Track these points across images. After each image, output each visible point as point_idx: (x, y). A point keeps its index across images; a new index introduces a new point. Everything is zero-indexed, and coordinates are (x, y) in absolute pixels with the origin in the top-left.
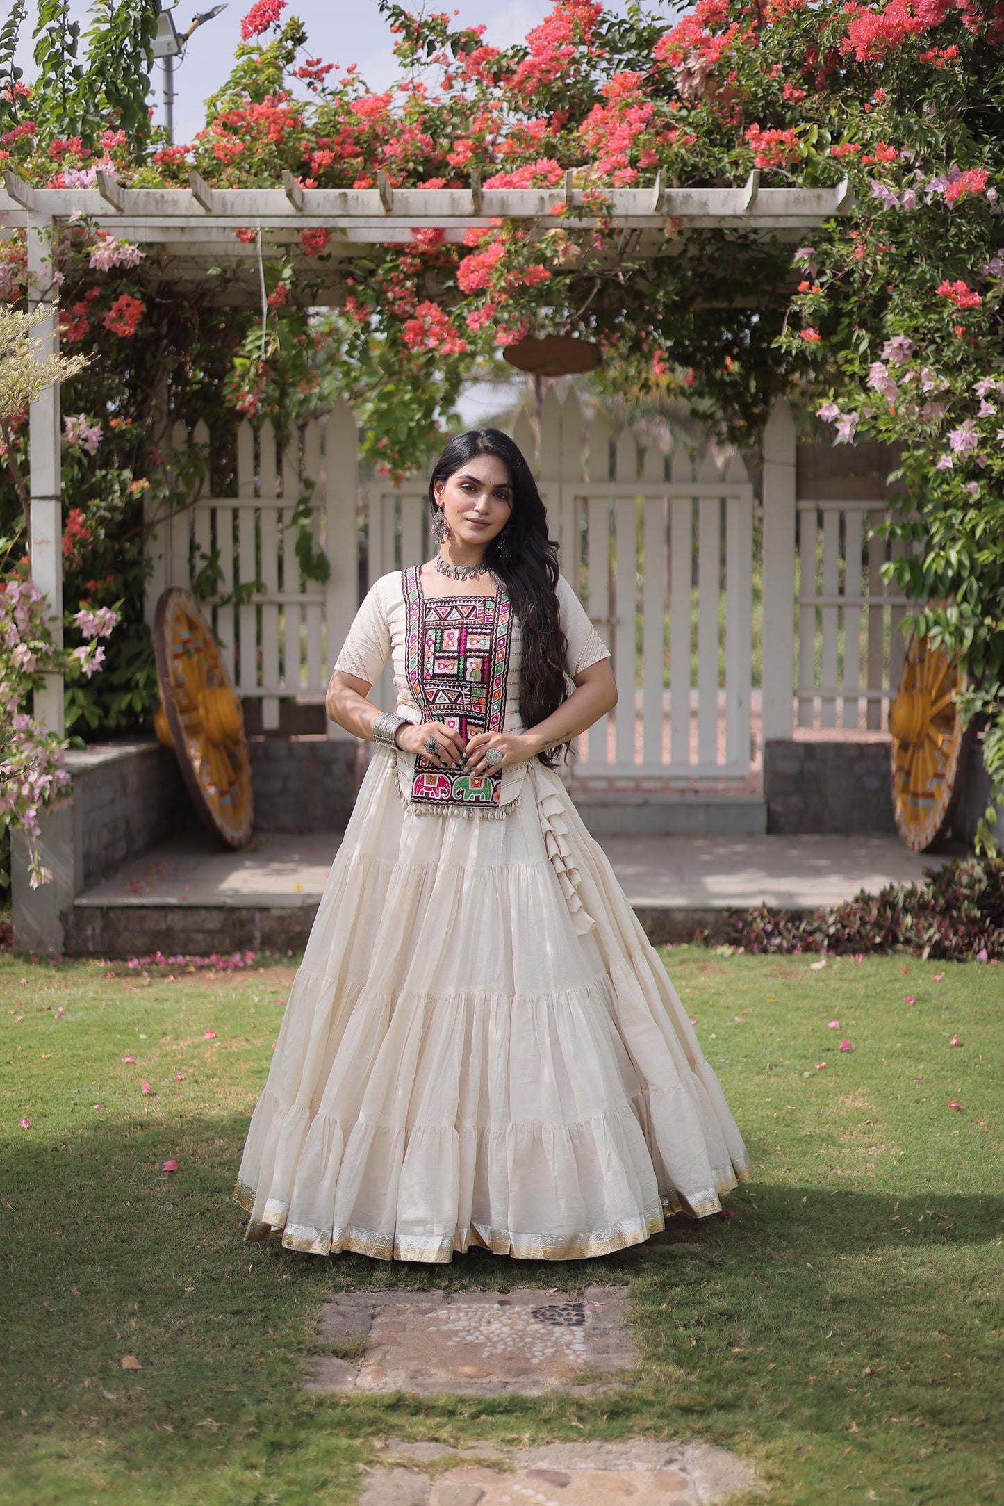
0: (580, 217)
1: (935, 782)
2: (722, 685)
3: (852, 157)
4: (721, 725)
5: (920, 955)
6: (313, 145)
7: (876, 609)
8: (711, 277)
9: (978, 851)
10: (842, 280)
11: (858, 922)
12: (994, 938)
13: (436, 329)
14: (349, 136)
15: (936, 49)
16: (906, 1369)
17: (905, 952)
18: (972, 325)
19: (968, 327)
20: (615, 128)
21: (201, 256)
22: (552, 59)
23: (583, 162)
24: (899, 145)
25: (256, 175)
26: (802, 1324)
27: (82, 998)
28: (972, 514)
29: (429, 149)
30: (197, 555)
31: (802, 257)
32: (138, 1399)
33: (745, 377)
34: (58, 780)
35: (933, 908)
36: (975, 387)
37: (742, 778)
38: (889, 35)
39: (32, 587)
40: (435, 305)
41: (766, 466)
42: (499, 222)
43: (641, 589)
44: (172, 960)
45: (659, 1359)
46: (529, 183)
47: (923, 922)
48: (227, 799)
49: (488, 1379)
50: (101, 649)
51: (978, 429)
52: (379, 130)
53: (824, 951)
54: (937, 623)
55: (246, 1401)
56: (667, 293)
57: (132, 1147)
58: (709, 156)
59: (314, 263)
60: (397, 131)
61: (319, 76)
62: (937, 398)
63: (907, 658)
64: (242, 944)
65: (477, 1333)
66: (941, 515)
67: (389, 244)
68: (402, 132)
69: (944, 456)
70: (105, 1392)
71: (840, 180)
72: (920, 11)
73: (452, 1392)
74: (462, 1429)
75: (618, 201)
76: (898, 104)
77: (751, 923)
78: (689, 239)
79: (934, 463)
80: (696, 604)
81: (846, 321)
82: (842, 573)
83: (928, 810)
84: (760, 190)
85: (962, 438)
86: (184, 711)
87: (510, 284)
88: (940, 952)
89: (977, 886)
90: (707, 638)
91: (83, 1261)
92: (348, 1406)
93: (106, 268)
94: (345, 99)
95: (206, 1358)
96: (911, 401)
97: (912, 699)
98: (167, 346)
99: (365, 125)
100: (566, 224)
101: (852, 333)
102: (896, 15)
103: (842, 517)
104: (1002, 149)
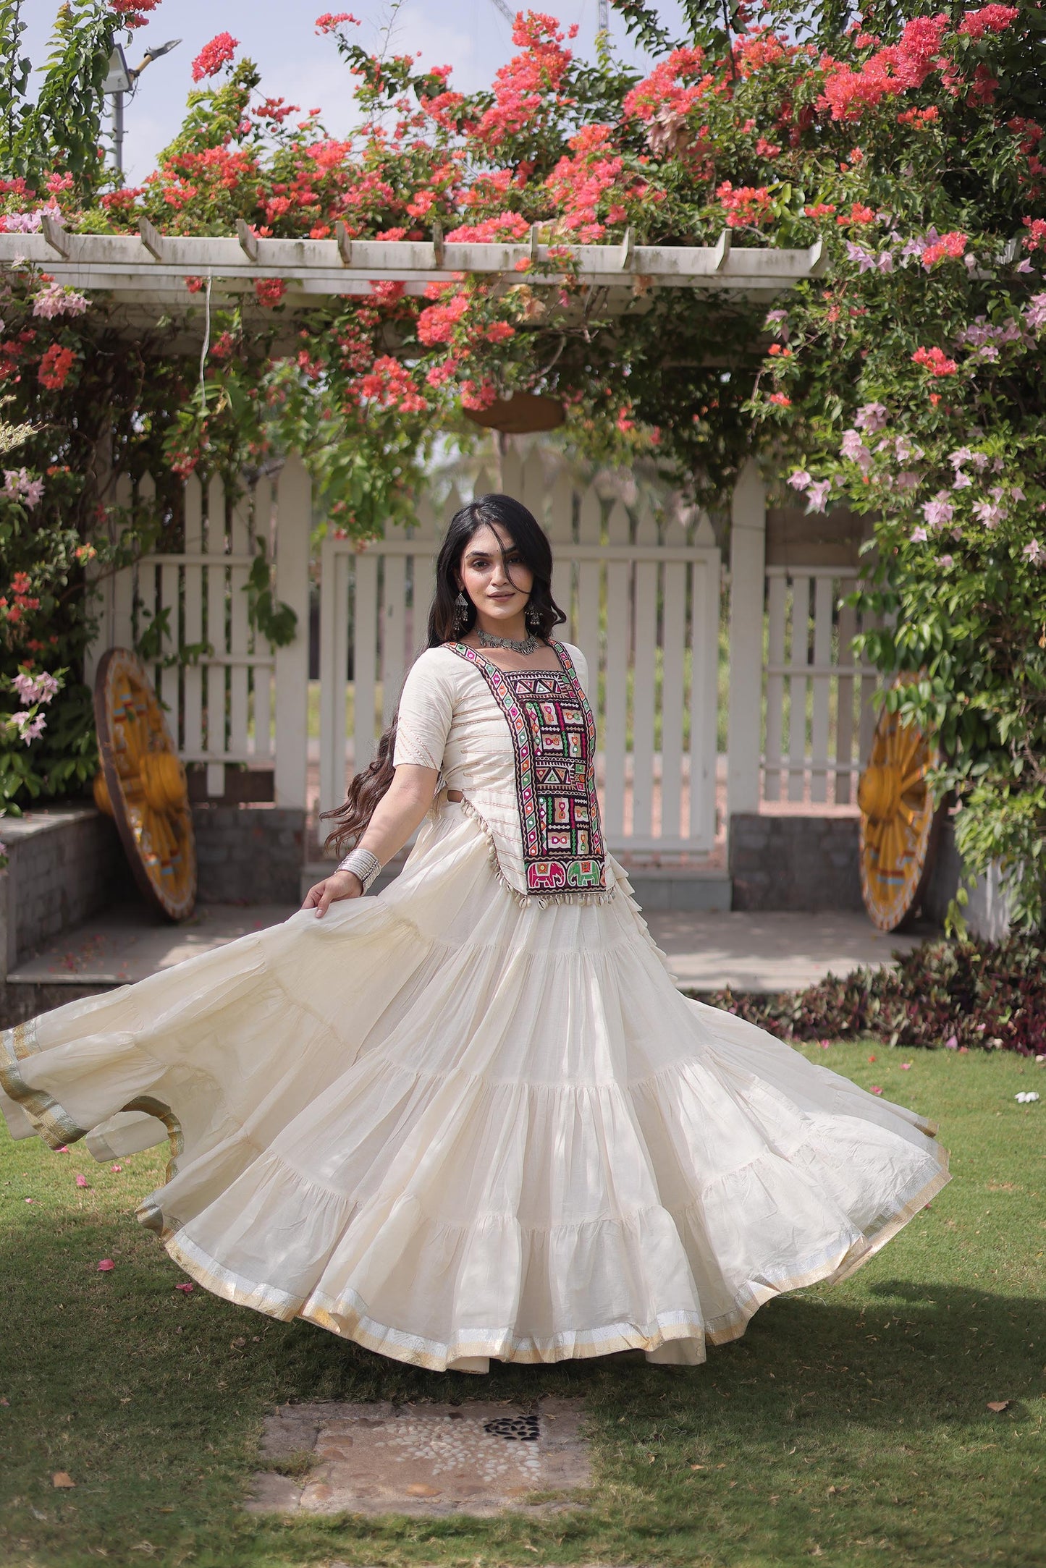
0: (546, 273)
1: (905, 860)
2: (686, 749)
3: (826, 218)
4: (686, 793)
5: (888, 1042)
6: (269, 191)
7: (845, 680)
8: (680, 335)
9: (948, 933)
10: (815, 344)
11: (825, 1007)
12: (964, 1025)
13: (394, 384)
14: (306, 183)
15: (915, 110)
16: (872, 1487)
17: (872, 1038)
18: (948, 393)
19: (944, 394)
20: (582, 182)
21: (149, 304)
22: (518, 108)
23: (549, 216)
24: (875, 206)
25: (209, 221)
26: (765, 1439)
28: (945, 587)
29: (390, 198)
30: (140, 611)
31: (774, 321)
32: (70, 1520)
33: (714, 438)
35: (902, 992)
36: (950, 457)
37: (706, 853)
38: (867, 94)
40: (394, 359)
41: (735, 532)
42: (461, 276)
43: (604, 646)
45: (616, 1478)
46: (493, 237)
47: (892, 1008)
48: (169, 870)
49: (438, 1498)
50: (42, 715)
51: (953, 501)
52: (337, 177)
54: (908, 699)
55: (184, 1522)
56: (634, 353)
57: (65, 1244)
58: (679, 213)
59: (267, 313)
60: (355, 178)
61: (278, 117)
62: (911, 468)
63: (877, 731)
65: (427, 1449)
66: (913, 587)
67: (347, 296)
68: (361, 180)
69: (918, 529)
70: (36, 1513)
71: (814, 241)
72: (899, 72)
73: (400, 1512)
74: (410, 1553)
75: (584, 257)
76: (875, 165)
78: (658, 298)
79: (908, 534)
80: (661, 663)
81: (818, 385)
82: (812, 633)
83: (897, 889)
84: (732, 249)
85: (937, 510)
86: (125, 777)
87: (472, 340)
88: (908, 1039)
89: (947, 971)
90: (672, 698)
91: (12, 1369)
92: (291, 1528)
93: (50, 316)
94: (303, 143)
95: (142, 1475)
96: (885, 470)
97: (882, 774)
98: (112, 395)
99: (323, 172)
100: (531, 280)
101: (824, 399)
102: (873, 73)
103: (813, 583)
104: (980, 213)
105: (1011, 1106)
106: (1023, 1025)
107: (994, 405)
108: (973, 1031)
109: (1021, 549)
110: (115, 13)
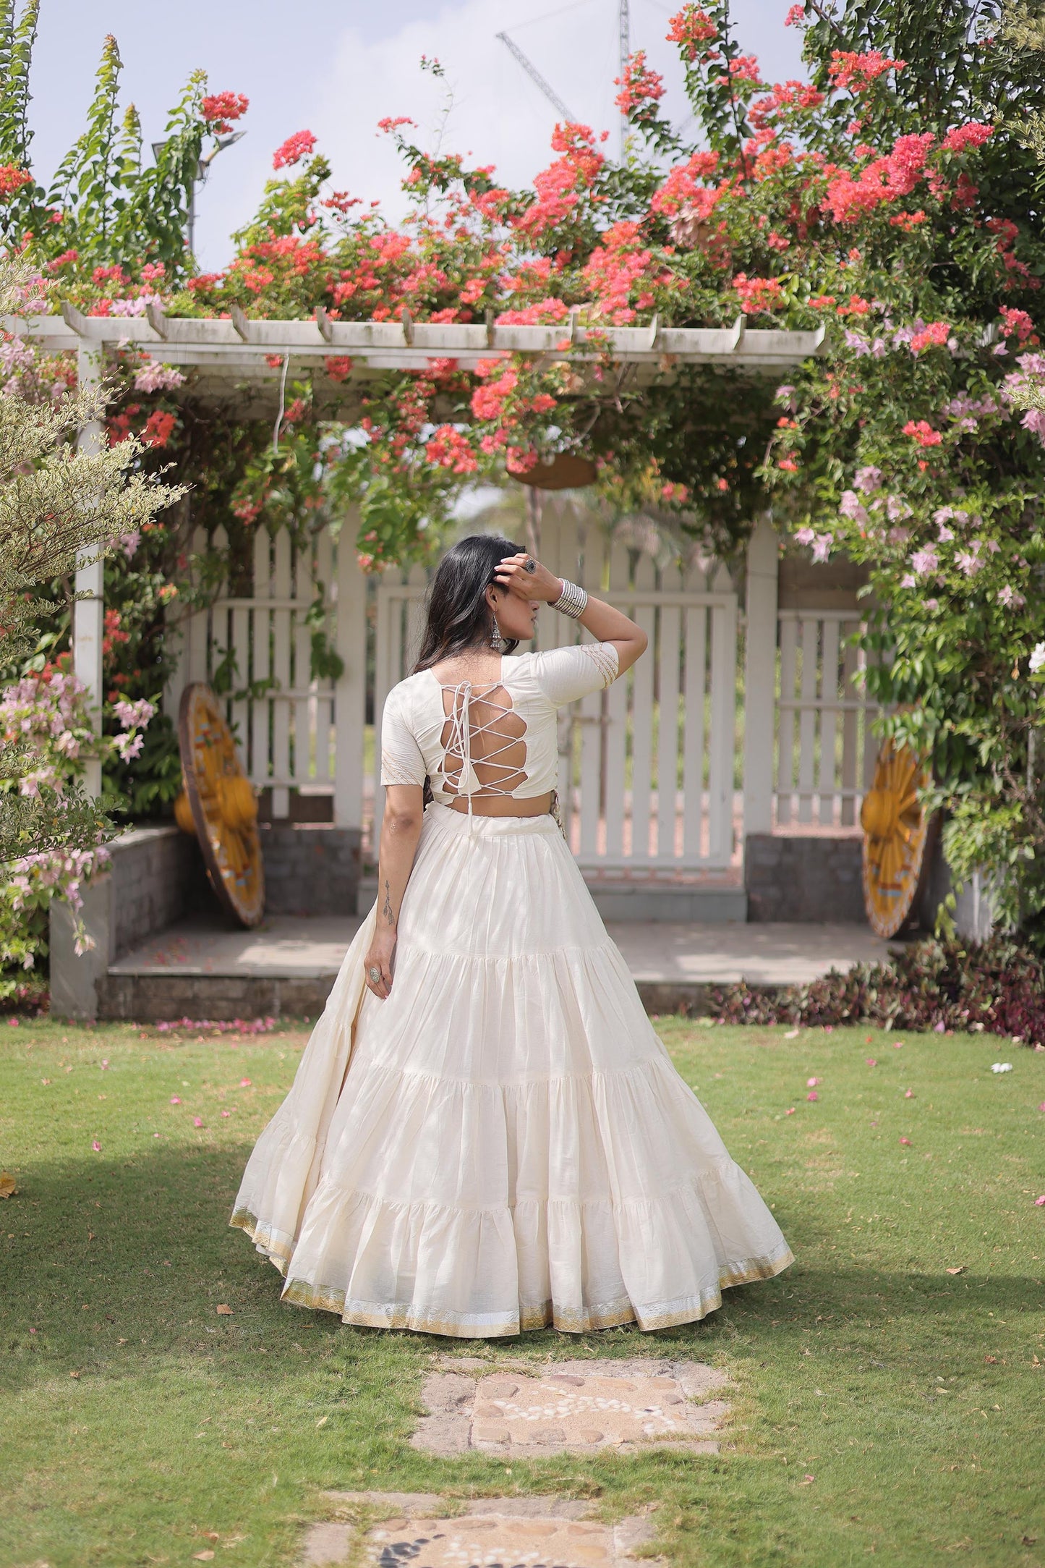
0: (584, 352)
1: (903, 874)
2: (706, 787)
3: (828, 308)
4: (705, 824)
5: (883, 1027)
6: (336, 277)
7: (850, 713)
8: (701, 403)
9: (938, 933)
10: (819, 416)
11: (828, 997)
12: (950, 1011)
14: (368, 269)
15: (905, 214)
17: (870, 1025)
18: (935, 459)
19: (931, 461)
20: (615, 273)
21: (230, 377)
22: (558, 206)
23: (586, 300)
24: (870, 297)
25: (284, 304)
27: (123, 1054)
28: (934, 627)
29: (443, 282)
30: (215, 650)
31: (784, 396)
32: (234, 1333)
33: (732, 494)
34: (100, 856)
35: (897, 985)
36: (935, 515)
37: (724, 870)
38: (863, 200)
39: (75, 680)
40: (443, 423)
41: (750, 579)
42: (509, 355)
44: (198, 1025)
46: (537, 321)
47: (887, 998)
48: (242, 882)
50: (140, 737)
51: (938, 552)
52: (397, 265)
53: (797, 1023)
54: (903, 726)
56: (660, 422)
57: (193, 1165)
58: (701, 299)
59: (334, 383)
61: (343, 208)
62: (902, 524)
63: (879, 758)
64: (263, 1011)
66: (905, 627)
67: (406, 371)
68: (419, 268)
69: (908, 576)
70: (207, 1328)
71: (818, 327)
72: (892, 182)
75: (618, 338)
76: (871, 260)
77: (731, 997)
78: (682, 373)
79: (899, 581)
80: (683, 708)
81: (823, 451)
83: (896, 900)
84: (748, 331)
85: (924, 560)
86: (205, 797)
87: (519, 410)
88: (901, 1024)
89: (936, 965)
90: (693, 740)
93: (150, 390)
94: (366, 233)
96: (880, 525)
97: (882, 797)
98: (191, 456)
99: (383, 260)
100: (570, 358)
101: (827, 462)
102: (870, 183)
103: (821, 624)
104: (965, 300)
105: (988, 1075)
106: (1002, 1012)
107: (974, 468)
108: (958, 1016)
109: (997, 593)
110: (204, 121)
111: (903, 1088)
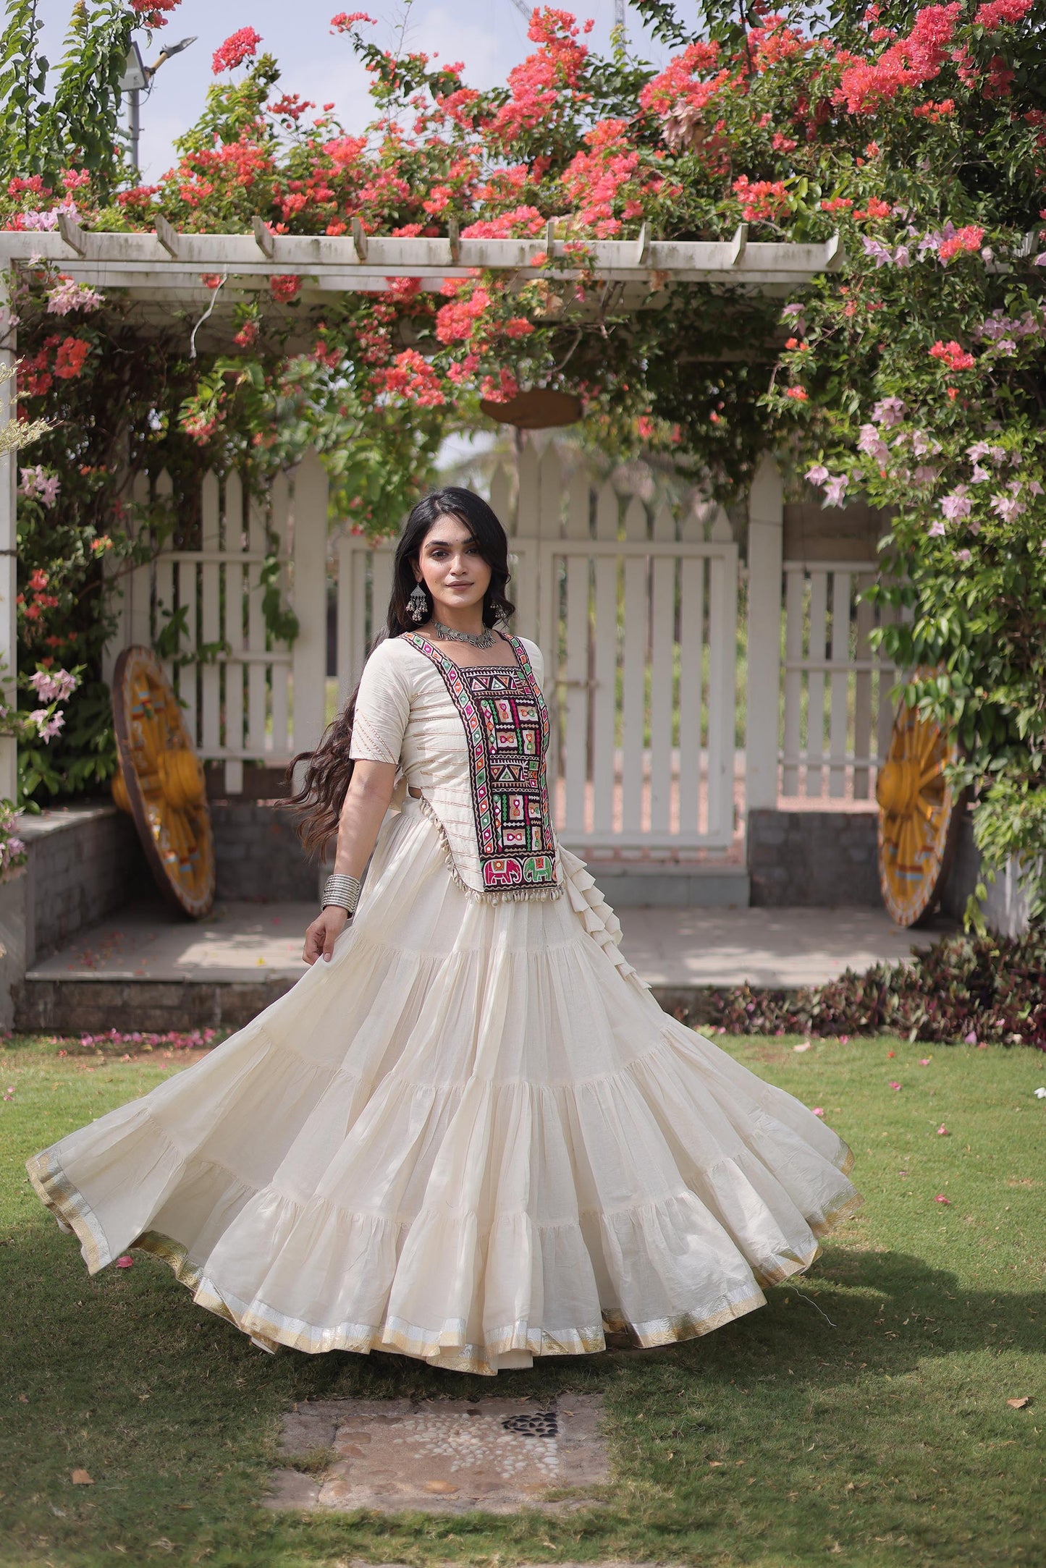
0: (562, 268)
1: (923, 855)
2: (704, 744)
3: (843, 212)
4: (703, 789)
5: (907, 1037)
6: (284, 188)
7: (863, 674)
8: (696, 329)
9: (967, 929)
10: (832, 338)
11: (844, 1003)
12: (983, 1020)
14: (322, 179)
15: (931, 103)
16: (891, 1484)
17: (891, 1034)
18: (966, 387)
19: (961, 389)
20: (598, 177)
21: (166, 302)
22: (534, 104)
23: (565, 211)
24: (891, 200)
25: (225, 218)
26: (783, 1436)
27: (33, 1078)
28: (963, 582)
29: (406, 194)
30: (159, 612)
31: (791, 314)
32: (89, 1517)
33: (732, 433)
34: (11, 848)
35: (921, 989)
36: (968, 451)
37: (724, 849)
38: (883, 87)
40: (416, 353)
41: (752, 527)
42: (478, 272)
43: (621, 641)
44: (127, 1037)
45: (635, 1474)
46: (509, 232)
47: (911, 1004)
48: (188, 867)
49: (457, 1494)
50: (60, 713)
51: (971, 495)
52: (353, 173)
53: (808, 1032)
54: (927, 693)
55: (203, 1519)
56: (650, 348)
58: (696, 208)
59: (283, 309)
60: (371, 175)
61: (294, 113)
62: (929, 463)
63: (895, 726)
64: (201, 1021)
65: (445, 1446)
66: (931, 582)
67: (363, 292)
68: (377, 176)
69: (935, 523)
70: (55, 1509)
71: (831, 235)
72: (914, 63)
73: (418, 1509)
74: (428, 1550)
75: (600, 252)
76: (891, 158)
77: (733, 1003)
78: (674, 293)
79: (925, 529)
80: (679, 659)
81: (835, 379)
82: (829, 627)
83: (916, 884)
84: (749, 244)
85: (955, 504)
86: (143, 774)
87: (491, 334)
88: (927, 1035)
89: (966, 966)
90: (690, 694)
91: (30, 1366)
92: (309, 1524)
93: (65, 312)
94: (319, 140)
95: (161, 1472)
96: (902, 464)
97: (900, 768)
98: (129, 393)
99: (339, 167)
100: (548, 274)
101: (842, 393)
102: (890, 66)
103: (830, 577)
104: (997, 207)
105: (1031, 1101)
106: (1042, 1020)
107: (1012, 399)
108: (993, 1027)
109: (1040, 543)
110: (134, 11)
111: (933, 1122)
